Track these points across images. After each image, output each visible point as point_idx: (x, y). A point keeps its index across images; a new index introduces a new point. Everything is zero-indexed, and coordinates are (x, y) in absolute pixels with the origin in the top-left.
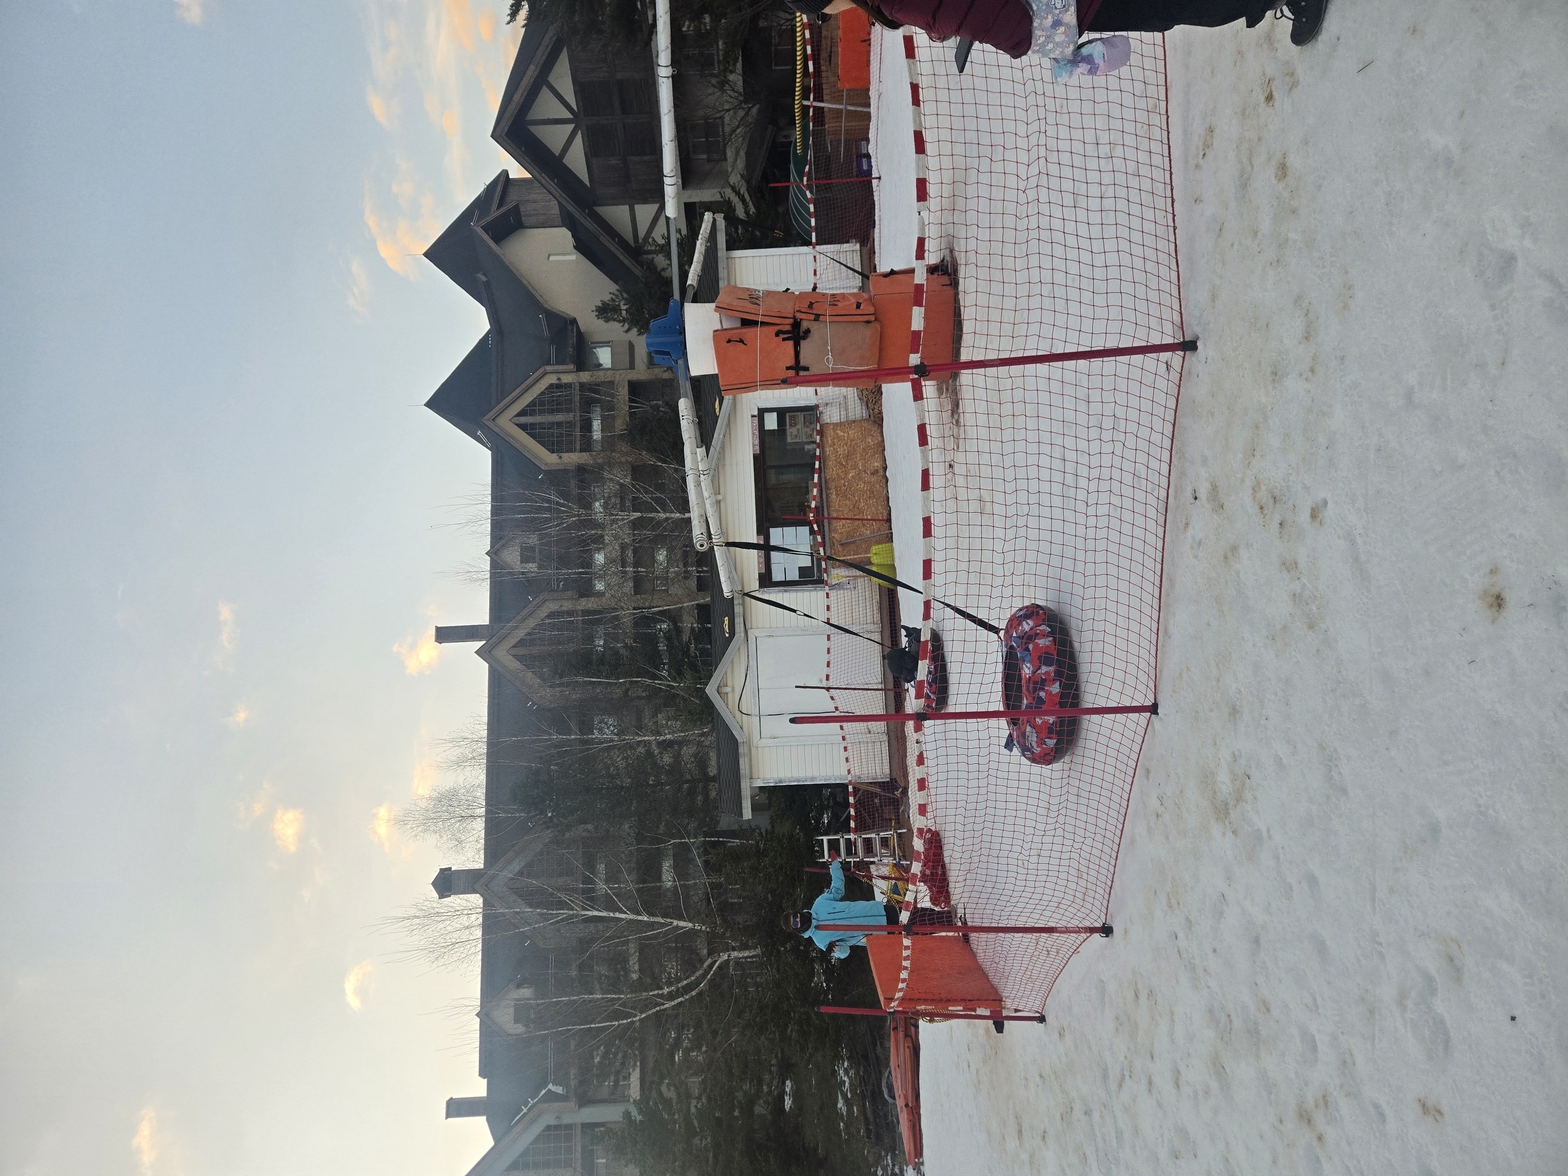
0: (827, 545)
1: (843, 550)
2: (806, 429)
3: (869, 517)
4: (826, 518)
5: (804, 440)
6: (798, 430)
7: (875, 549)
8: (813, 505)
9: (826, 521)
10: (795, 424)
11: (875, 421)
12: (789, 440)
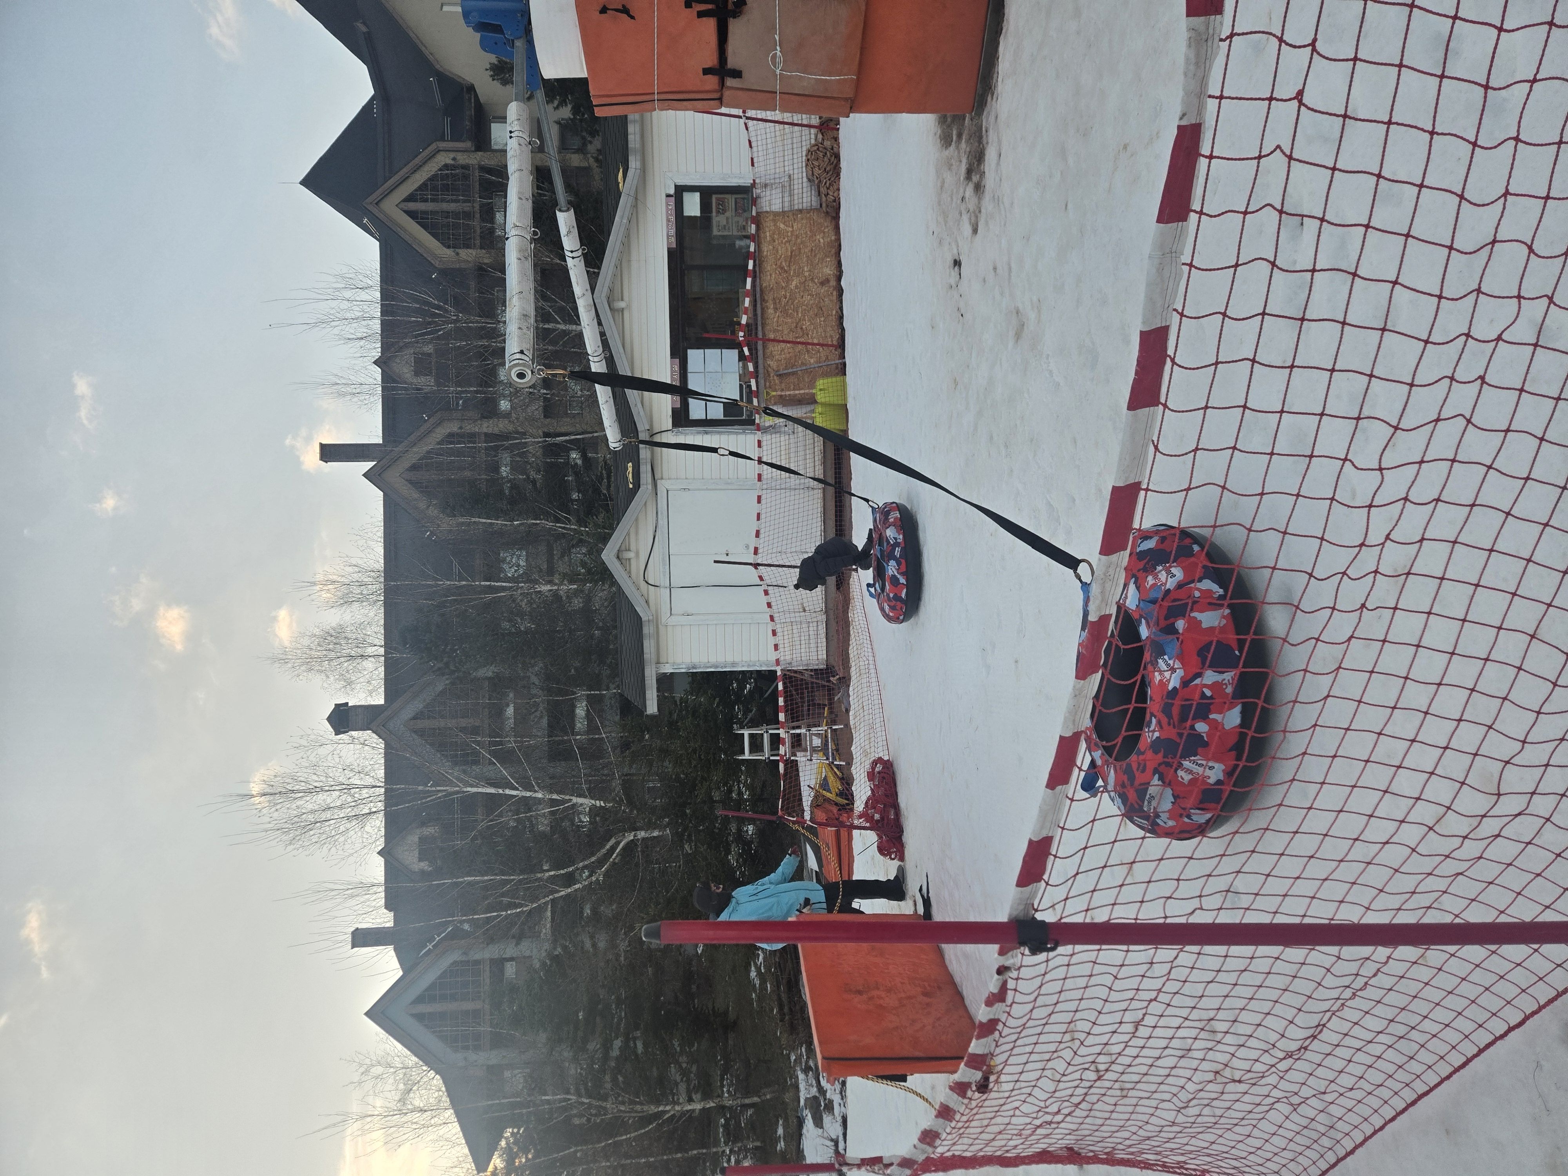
0: (761, 376)
1: (781, 383)
2: (736, 219)
3: (815, 341)
4: (761, 339)
5: (735, 233)
6: (727, 219)
7: (821, 383)
8: (744, 320)
9: (760, 343)
10: (724, 211)
11: (827, 213)
12: (715, 232)
